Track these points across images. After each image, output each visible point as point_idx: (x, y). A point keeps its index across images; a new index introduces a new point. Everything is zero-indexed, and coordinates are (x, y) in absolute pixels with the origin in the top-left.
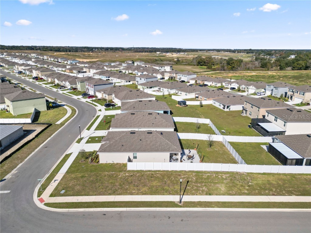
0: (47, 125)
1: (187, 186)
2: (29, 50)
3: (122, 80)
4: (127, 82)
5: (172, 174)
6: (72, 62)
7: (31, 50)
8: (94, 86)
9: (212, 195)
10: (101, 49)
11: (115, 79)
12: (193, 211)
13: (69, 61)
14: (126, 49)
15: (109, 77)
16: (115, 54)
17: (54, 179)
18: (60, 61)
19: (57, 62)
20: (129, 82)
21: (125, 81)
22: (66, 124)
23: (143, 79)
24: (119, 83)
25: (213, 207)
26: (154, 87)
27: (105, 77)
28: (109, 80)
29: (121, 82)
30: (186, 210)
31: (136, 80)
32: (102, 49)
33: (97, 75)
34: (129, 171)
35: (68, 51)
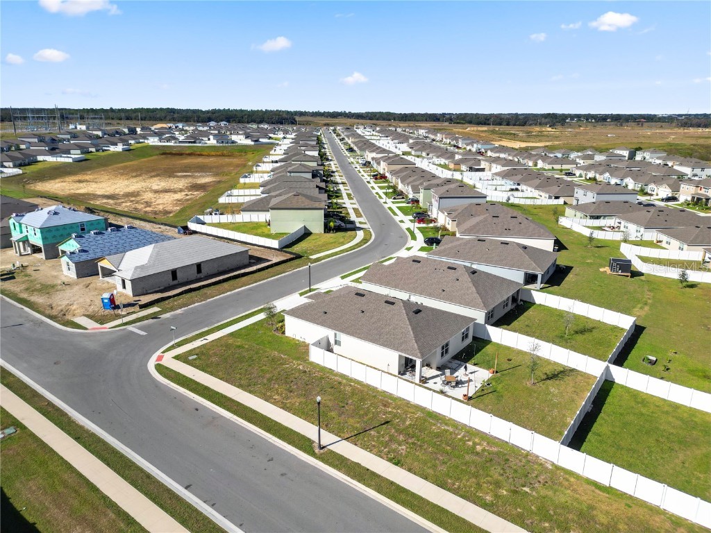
0: (292, 256)
1: (375, 429)
2: (431, 121)
3: (541, 193)
4: (550, 197)
5: (375, 396)
6: (480, 146)
7: (434, 121)
8: (440, 198)
9: (402, 466)
10: (587, 120)
11: (529, 189)
12: (323, 472)
13: (475, 145)
14: (660, 118)
15: (519, 184)
16: (604, 131)
17: (205, 338)
18: (460, 146)
19: (455, 146)
20: (557, 198)
21: (547, 196)
22: (323, 261)
23: (590, 194)
24: (535, 198)
25: (369, 486)
26: (605, 216)
27: (512, 183)
28: (517, 190)
29: (539, 197)
30: (313, 465)
31: (575, 195)
32: (588, 117)
33: (498, 178)
34: (312, 363)
35: (505, 124)
